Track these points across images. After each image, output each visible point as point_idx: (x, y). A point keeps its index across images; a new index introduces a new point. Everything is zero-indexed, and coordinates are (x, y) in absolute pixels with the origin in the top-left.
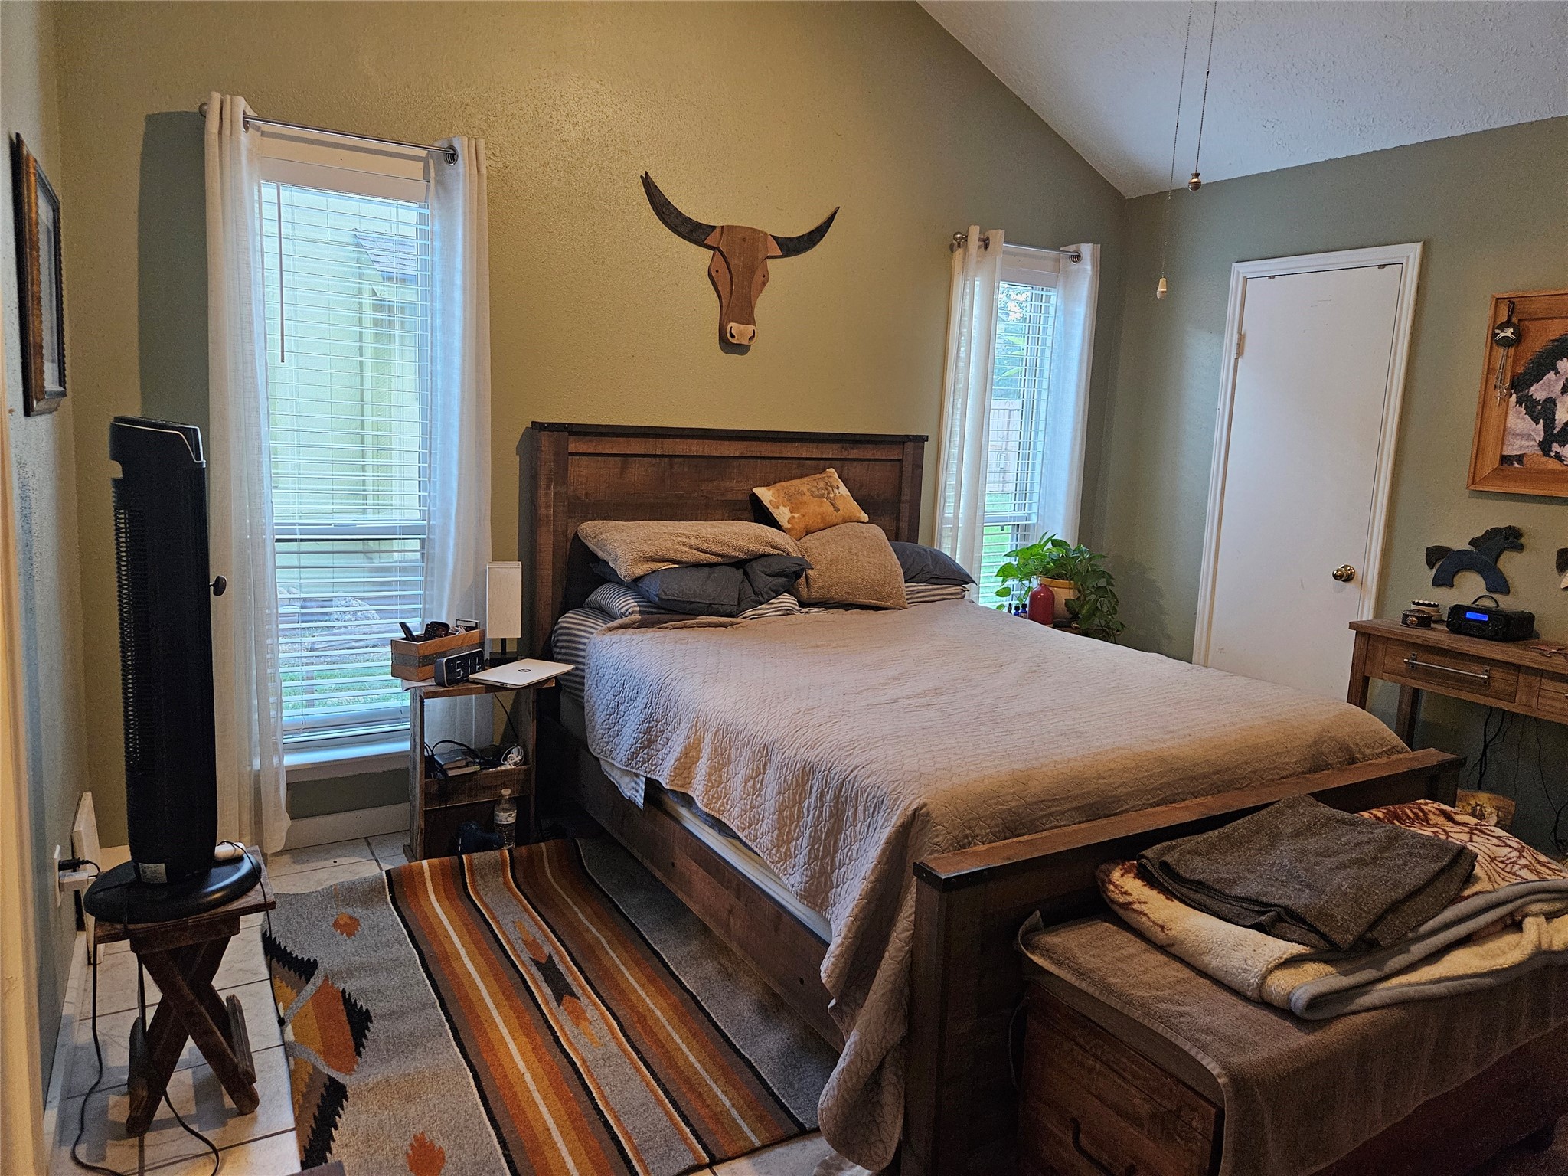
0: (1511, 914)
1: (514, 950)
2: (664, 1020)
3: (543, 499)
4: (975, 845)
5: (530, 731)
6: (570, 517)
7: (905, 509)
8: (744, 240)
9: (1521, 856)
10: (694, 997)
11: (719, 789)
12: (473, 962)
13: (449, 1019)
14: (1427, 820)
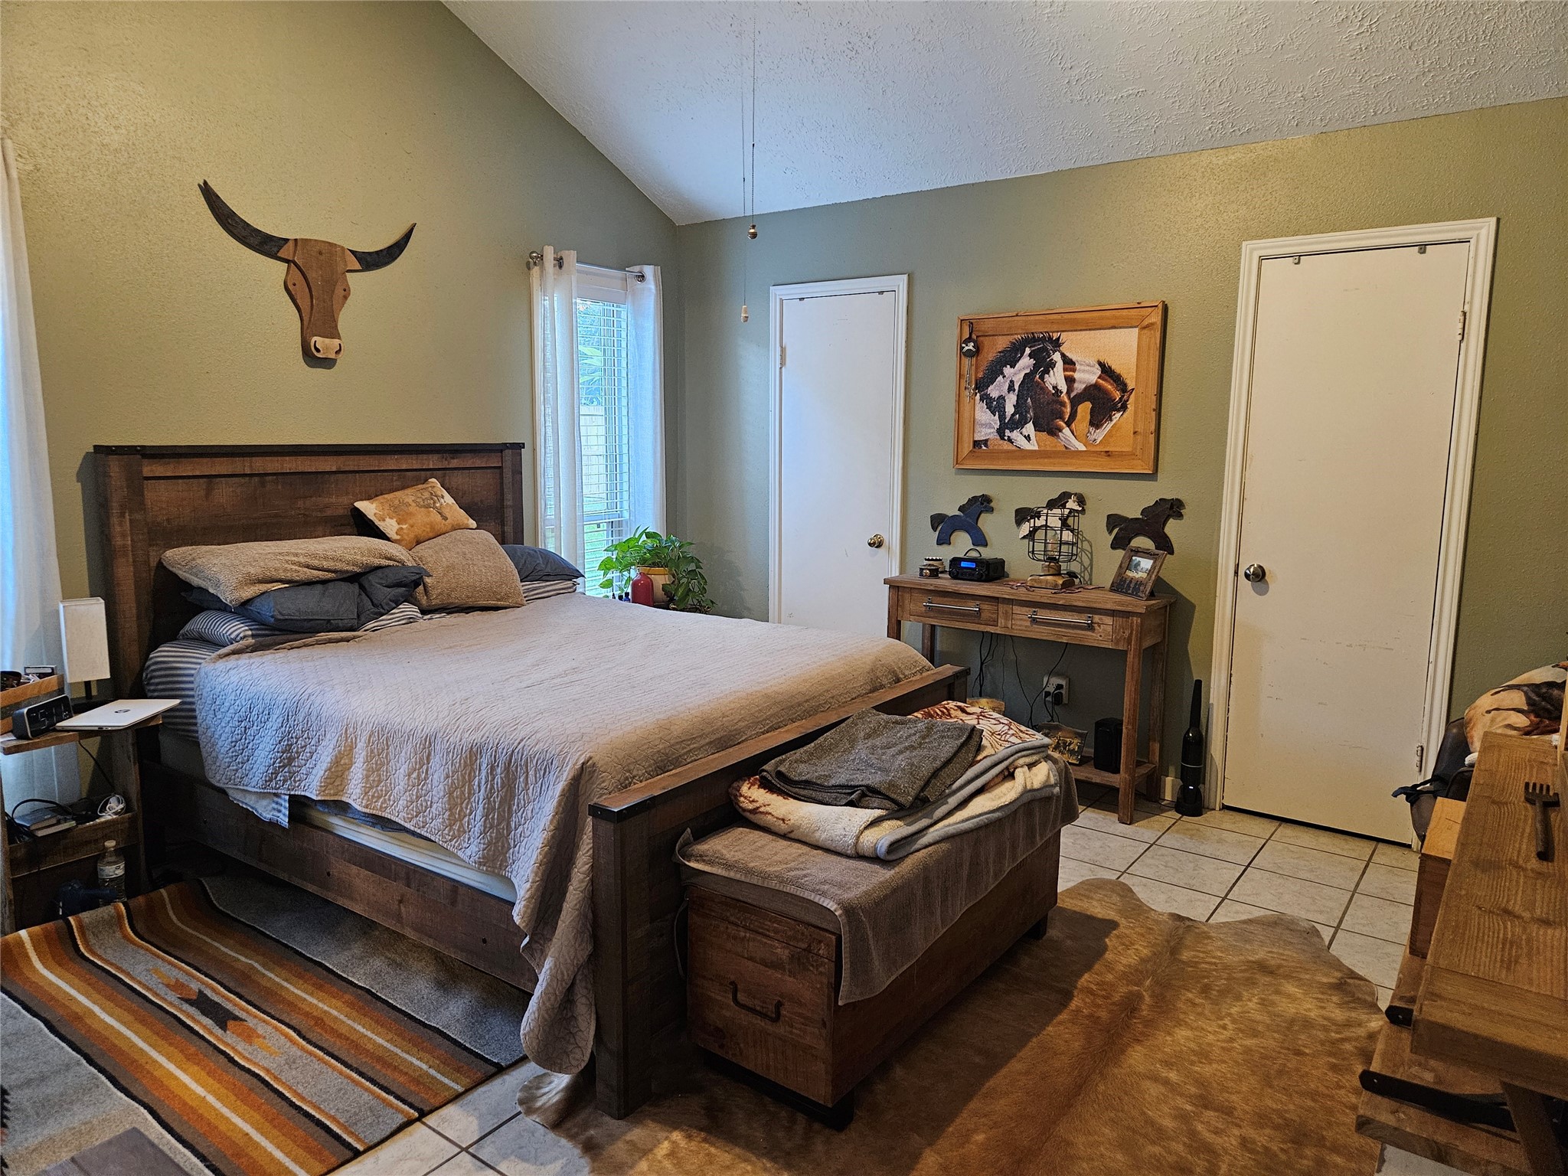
0: (1007, 768)
1: (156, 994)
2: (342, 1017)
3: (118, 529)
4: (635, 784)
5: (132, 778)
6: (150, 545)
7: (509, 514)
8: (320, 253)
9: (1010, 729)
10: (368, 991)
11: (379, 788)
12: (111, 1015)
13: (102, 1070)
14: (949, 715)
